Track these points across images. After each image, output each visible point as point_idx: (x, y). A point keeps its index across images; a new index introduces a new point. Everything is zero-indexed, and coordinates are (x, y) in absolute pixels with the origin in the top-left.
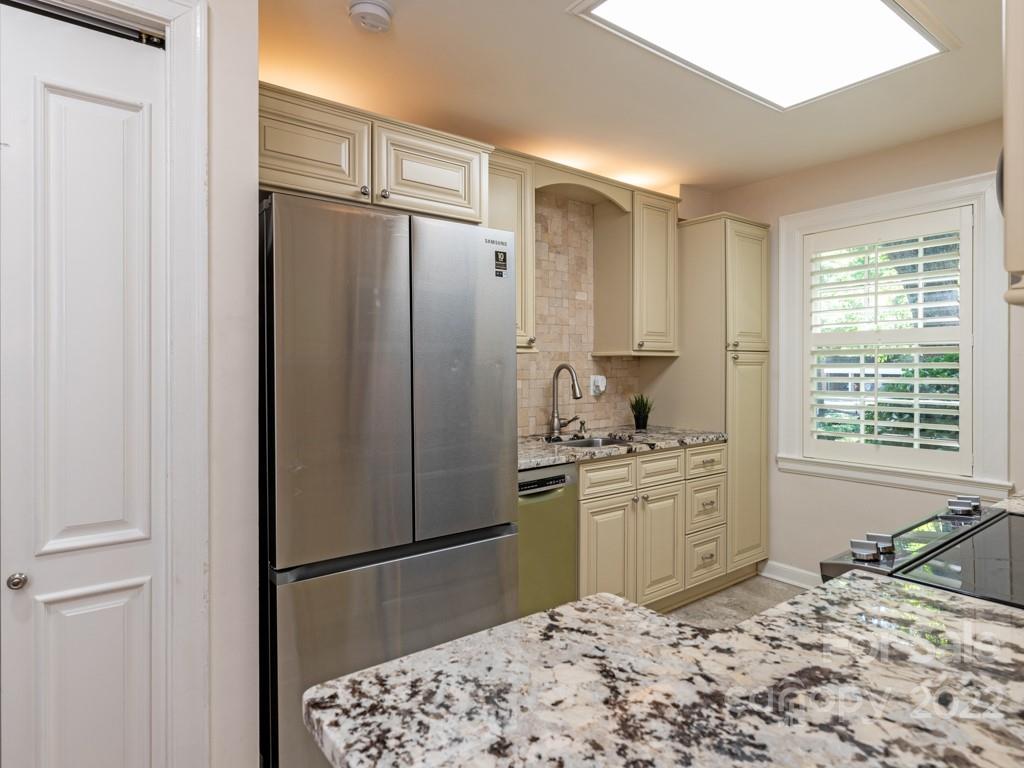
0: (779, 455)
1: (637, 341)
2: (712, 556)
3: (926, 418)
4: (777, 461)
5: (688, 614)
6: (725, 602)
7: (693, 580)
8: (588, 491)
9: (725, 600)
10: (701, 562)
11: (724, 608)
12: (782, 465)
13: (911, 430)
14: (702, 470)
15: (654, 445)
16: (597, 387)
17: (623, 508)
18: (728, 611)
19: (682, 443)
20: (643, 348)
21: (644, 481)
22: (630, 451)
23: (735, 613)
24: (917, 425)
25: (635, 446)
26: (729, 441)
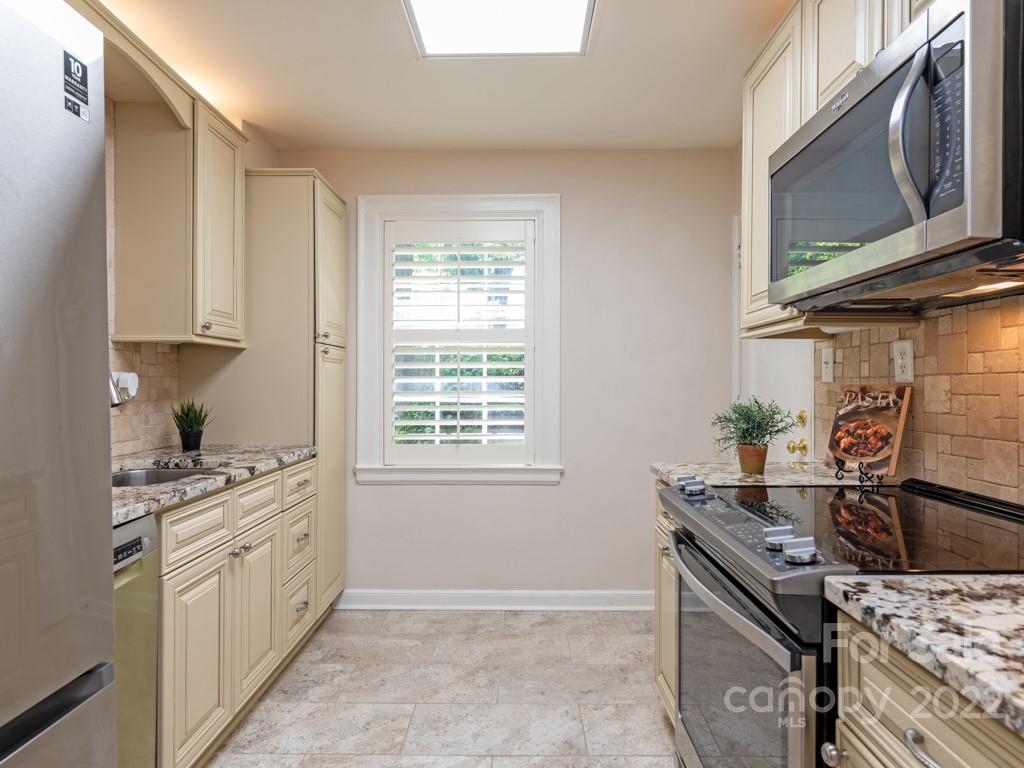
0: (358, 467)
1: (200, 321)
2: (306, 603)
3: (493, 415)
4: (355, 474)
5: (286, 692)
6: (320, 657)
7: (289, 643)
8: (173, 557)
9: (319, 655)
10: (295, 616)
11: (322, 666)
12: (360, 477)
13: (480, 427)
14: (296, 495)
15: (253, 468)
16: (125, 390)
17: (218, 571)
18: (329, 667)
19: (280, 461)
20: (208, 333)
21: (242, 523)
22: (228, 481)
23: (339, 667)
24: (485, 423)
25: (232, 472)
26: (319, 455)
